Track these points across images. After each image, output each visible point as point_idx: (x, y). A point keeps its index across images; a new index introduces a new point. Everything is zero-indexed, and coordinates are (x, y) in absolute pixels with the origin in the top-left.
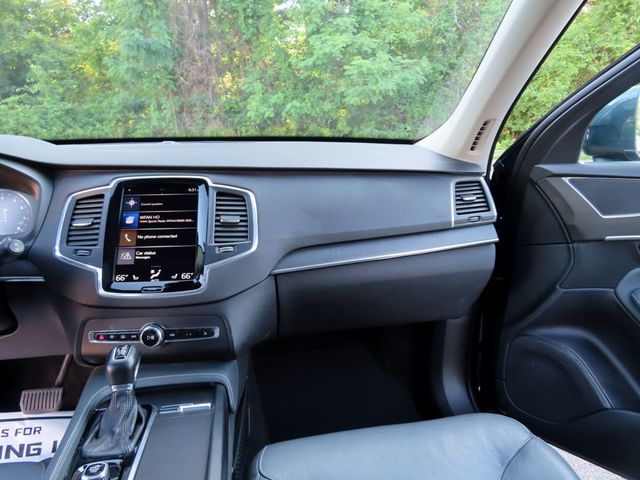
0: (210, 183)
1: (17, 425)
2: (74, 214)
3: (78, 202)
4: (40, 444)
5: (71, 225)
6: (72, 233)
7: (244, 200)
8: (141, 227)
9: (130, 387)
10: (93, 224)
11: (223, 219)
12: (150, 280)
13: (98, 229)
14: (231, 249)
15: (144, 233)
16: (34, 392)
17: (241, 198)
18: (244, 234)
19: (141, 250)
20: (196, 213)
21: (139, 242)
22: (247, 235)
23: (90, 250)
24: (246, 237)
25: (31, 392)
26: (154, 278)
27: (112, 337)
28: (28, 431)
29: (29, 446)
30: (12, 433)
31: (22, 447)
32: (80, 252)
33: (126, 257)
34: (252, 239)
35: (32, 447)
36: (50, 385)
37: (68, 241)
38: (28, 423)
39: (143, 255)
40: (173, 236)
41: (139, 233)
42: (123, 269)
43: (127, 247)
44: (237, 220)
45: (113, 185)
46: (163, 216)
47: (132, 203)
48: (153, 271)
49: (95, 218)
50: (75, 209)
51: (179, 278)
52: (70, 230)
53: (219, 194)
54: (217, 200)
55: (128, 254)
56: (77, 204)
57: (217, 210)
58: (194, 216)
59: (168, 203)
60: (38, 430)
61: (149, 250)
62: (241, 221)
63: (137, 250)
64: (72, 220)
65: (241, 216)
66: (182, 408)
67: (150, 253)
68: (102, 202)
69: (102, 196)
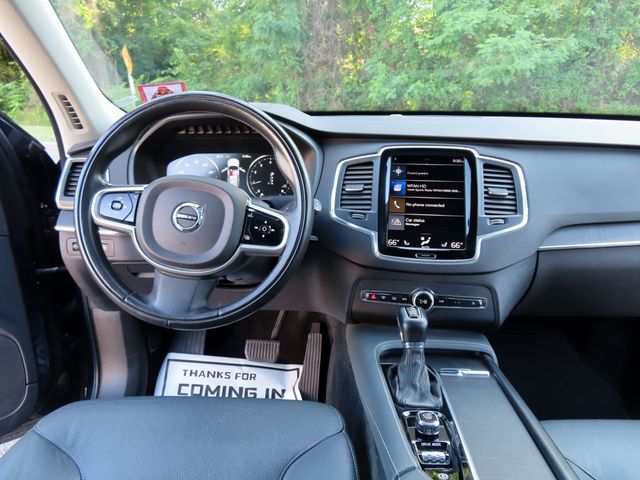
0: (476, 155)
1: (237, 370)
2: (345, 180)
3: (349, 168)
4: (255, 389)
5: (343, 190)
6: (345, 197)
7: (511, 173)
8: (408, 195)
9: (407, 345)
10: (364, 189)
11: (492, 191)
12: (420, 247)
13: (370, 195)
14: (502, 221)
15: (412, 201)
16: (256, 342)
17: (508, 171)
18: (513, 208)
19: (410, 217)
20: (463, 184)
21: (408, 209)
22: (516, 209)
23: (365, 214)
24: (515, 211)
25: (253, 342)
26: (425, 245)
27: (383, 297)
28: (245, 376)
29: (247, 389)
30: (233, 376)
31: (241, 389)
32: (355, 216)
33: (396, 223)
34: (522, 213)
35: (249, 391)
36: (267, 337)
37: (342, 205)
38: (246, 370)
39: (413, 222)
40: (440, 206)
41: (408, 200)
42: (394, 234)
43: (397, 213)
44: (505, 193)
45: (380, 154)
46: (429, 186)
47: (399, 171)
48: (423, 239)
49: (365, 184)
50: (346, 175)
51: (449, 246)
52: (342, 195)
53: (485, 166)
54: (485, 172)
55: (398, 220)
56: (347, 170)
57: (485, 182)
58: (462, 188)
59: (434, 173)
60: (253, 377)
61: (418, 217)
62: (509, 194)
63: (406, 216)
64: (344, 185)
65: (508, 189)
66: (462, 372)
67: (419, 221)
68: (371, 169)
69: (371, 164)
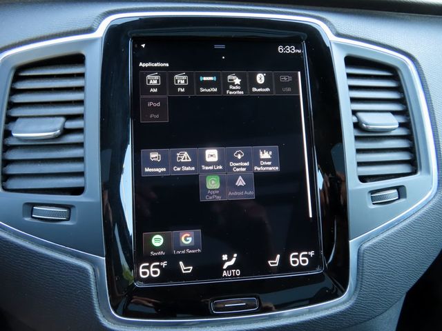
2: (12, 105)
3: (20, 73)
5: (7, 134)
6: (13, 155)
7: (396, 76)
10: (66, 132)
12: (220, 274)
13: (80, 145)
14: (394, 195)
17: (389, 72)
22: (415, 158)
23: (69, 207)
24: (414, 164)
26: (230, 268)
44: (389, 122)
45: (101, 32)
49: (69, 117)
50: (14, 91)
52: (6, 148)
53: (351, 61)
54: (351, 76)
56: (17, 78)
57: (351, 99)
62: (399, 125)
64: (10, 119)
65: (394, 113)
68: (82, 75)
69: (78, 59)
